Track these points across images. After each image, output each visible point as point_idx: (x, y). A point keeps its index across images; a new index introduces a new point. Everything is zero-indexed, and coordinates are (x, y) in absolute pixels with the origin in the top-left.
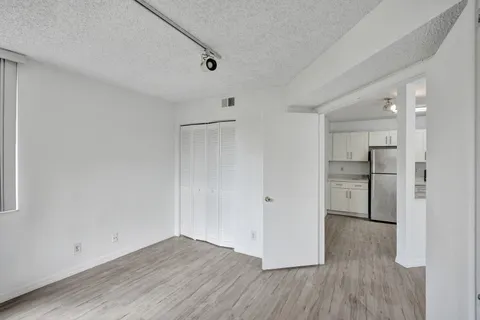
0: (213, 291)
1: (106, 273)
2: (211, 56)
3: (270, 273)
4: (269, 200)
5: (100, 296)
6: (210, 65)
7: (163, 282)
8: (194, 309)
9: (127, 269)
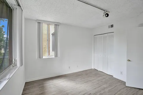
0: (106, 88)
1: (75, 75)
2: (107, 13)
3: (130, 88)
4: (129, 61)
5: (75, 80)
6: (106, 15)
7: (90, 81)
8: (101, 91)
9: (81, 75)
